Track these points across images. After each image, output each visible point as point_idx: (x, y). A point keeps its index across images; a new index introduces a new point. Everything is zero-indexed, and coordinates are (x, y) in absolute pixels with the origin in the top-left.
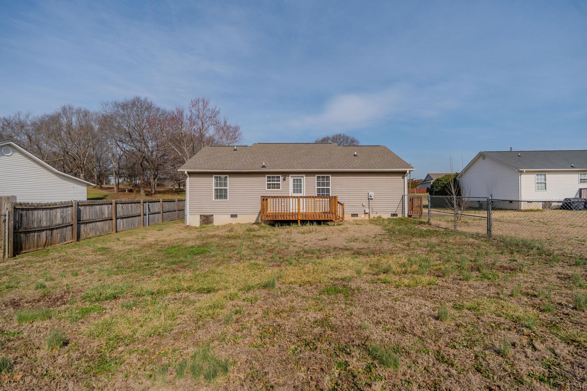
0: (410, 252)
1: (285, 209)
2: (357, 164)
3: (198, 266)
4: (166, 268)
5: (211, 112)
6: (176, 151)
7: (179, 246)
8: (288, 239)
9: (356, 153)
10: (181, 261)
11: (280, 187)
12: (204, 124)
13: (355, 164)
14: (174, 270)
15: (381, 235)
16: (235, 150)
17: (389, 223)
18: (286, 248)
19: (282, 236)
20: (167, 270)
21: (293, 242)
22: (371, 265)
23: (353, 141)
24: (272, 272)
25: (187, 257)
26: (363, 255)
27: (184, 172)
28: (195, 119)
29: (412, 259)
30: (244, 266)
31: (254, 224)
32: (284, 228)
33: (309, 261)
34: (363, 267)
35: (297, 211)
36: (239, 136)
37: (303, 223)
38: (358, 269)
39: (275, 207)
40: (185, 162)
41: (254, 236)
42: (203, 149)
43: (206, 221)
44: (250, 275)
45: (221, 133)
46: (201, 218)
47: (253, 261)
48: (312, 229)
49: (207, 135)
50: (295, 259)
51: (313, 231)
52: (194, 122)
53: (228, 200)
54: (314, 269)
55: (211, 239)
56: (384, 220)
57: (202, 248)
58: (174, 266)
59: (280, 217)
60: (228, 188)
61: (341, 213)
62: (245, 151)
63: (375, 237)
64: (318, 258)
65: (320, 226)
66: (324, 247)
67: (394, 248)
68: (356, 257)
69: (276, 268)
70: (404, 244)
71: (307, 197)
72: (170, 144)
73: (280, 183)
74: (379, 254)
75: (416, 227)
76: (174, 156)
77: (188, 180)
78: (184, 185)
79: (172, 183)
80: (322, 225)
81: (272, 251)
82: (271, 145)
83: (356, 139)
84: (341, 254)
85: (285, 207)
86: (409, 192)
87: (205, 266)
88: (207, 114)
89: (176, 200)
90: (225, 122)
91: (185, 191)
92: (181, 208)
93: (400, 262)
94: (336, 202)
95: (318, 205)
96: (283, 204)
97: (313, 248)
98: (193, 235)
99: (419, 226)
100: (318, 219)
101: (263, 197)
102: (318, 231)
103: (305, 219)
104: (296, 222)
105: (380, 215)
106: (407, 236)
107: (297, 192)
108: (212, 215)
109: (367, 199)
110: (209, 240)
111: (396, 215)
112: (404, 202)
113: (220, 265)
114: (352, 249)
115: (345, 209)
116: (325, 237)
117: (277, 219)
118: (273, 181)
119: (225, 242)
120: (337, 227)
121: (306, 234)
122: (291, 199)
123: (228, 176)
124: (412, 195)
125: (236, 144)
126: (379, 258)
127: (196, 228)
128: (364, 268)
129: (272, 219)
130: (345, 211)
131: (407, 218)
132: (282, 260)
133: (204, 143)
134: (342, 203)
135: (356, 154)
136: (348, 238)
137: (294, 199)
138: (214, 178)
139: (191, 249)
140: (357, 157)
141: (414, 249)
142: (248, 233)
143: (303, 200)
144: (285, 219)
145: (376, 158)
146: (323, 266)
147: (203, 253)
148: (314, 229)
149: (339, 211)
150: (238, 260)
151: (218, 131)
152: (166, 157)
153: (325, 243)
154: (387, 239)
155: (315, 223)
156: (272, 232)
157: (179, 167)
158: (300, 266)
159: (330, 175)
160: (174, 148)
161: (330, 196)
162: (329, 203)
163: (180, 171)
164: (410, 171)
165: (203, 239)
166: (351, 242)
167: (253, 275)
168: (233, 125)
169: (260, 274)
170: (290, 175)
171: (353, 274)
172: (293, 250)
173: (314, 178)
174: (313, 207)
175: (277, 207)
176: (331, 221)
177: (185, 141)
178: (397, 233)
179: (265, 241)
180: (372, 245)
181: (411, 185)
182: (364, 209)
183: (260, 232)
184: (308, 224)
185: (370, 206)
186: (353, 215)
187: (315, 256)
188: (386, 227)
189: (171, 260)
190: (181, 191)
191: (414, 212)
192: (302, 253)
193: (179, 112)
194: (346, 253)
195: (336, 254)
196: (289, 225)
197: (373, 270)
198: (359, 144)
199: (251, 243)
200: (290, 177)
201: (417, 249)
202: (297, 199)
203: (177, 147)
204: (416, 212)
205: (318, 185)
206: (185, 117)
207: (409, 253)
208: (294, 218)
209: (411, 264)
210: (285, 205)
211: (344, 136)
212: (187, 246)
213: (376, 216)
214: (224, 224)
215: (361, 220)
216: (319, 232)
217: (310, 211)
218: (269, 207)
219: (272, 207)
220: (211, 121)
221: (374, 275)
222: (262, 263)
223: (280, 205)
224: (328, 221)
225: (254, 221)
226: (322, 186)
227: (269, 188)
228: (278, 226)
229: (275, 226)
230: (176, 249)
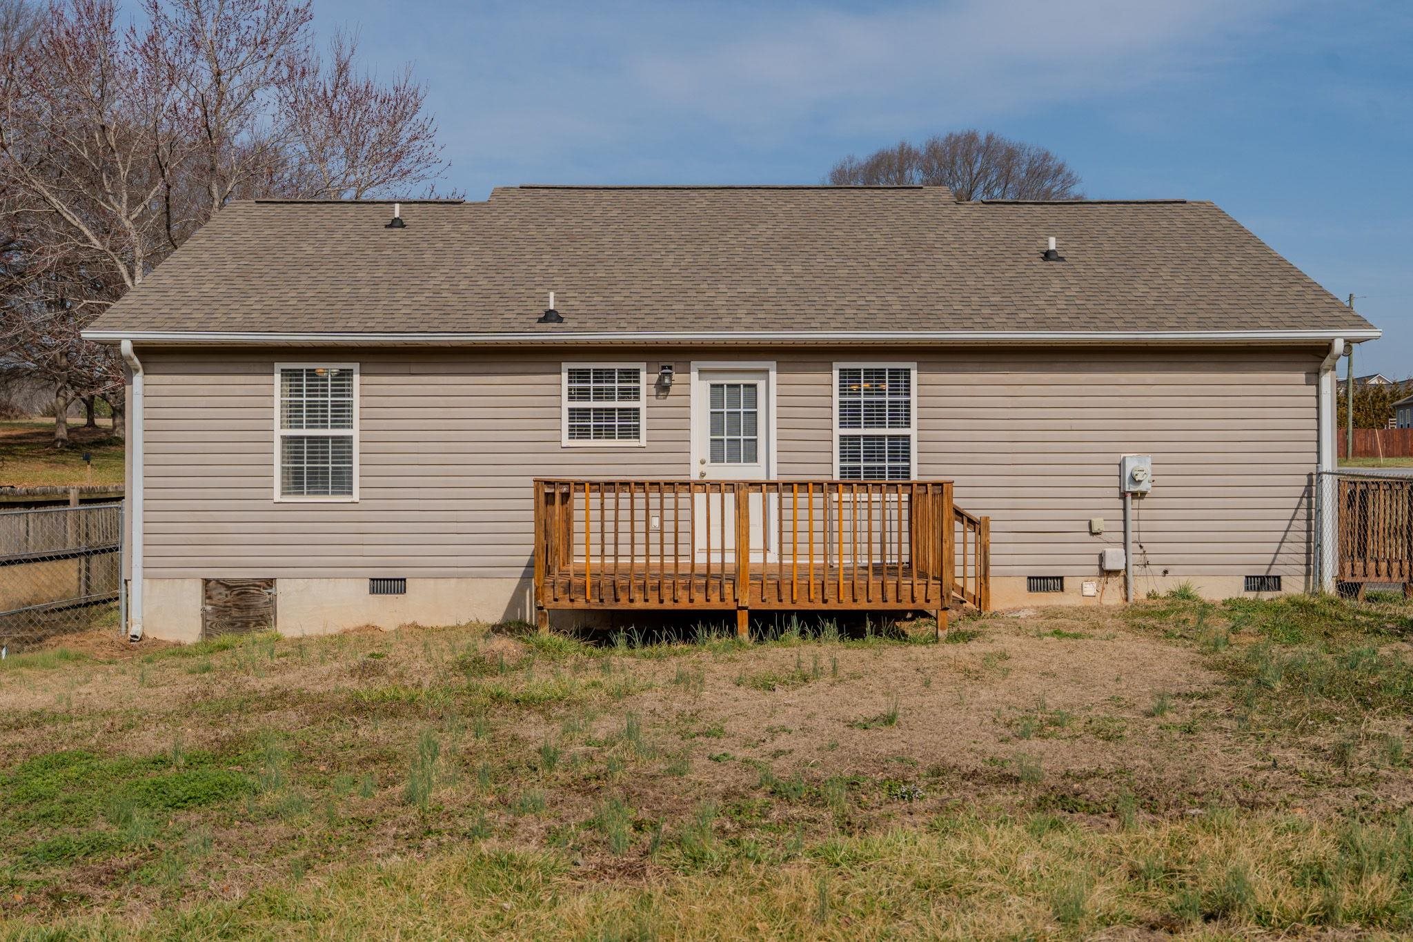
0: (1349, 794)
1: (669, 549)
2: (1061, 304)
3: (191, 874)
4: (13, 884)
5: (261, 13)
6: (69, 224)
7: (88, 755)
8: (681, 715)
9: (1052, 244)
10: (98, 846)
11: (637, 428)
12: (224, 78)
13: (1051, 302)
14: (56, 897)
15: (1191, 696)
16: (397, 223)
17: (1234, 630)
18: (671, 772)
19: (650, 700)
20: (19, 897)
21: (708, 735)
22: (1134, 873)
23: (1042, 170)
24: (596, 908)
25: (128, 818)
26: (1093, 809)
27: (116, 344)
28: (178, 52)
29: (1363, 835)
30: (443, 873)
31: (497, 629)
32: (659, 657)
33: (798, 846)
34: (1091, 884)
35: (730, 558)
36: (417, 143)
37: (765, 629)
38: (1064, 892)
39: (610, 538)
40: (124, 287)
41: (497, 698)
42: (218, 218)
43: (235, 613)
44: (477, 928)
45: (319, 124)
46: (208, 596)
47: (494, 841)
48: (816, 659)
49: (243, 139)
50: (723, 831)
51: (817, 672)
52: (172, 67)
53: (356, 497)
54: (822, 894)
55: (263, 717)
56: (1205, 609)
57: (209, 770)
58: (57, 873)
59: (638, 596)
60: (354, 432)
61: (971, 571)
62: (448, 227)
63: (1160, 710)
64: (846, 826)
65: (858, 643)
66: (881, 763)
67: (1264, 775)
68: (1056, 826)
69: (617, 883)
70: (1317, 749)
71: (789, 486)
72: (38, 185)
73: (642, 404)
74: (1177, 804)
75: (1385, 651)
76: (60, 254)
77: (138, 388)
78: (119, 412)
79: (48, 398)
80: (870, 638)
81: (594, 784)
82: (591, 195)
83: (1059, 161)
84: (974, 804)
85: (669, 538)
86: (1343, 452)
87: (231, 870)
88: (244, 24)
89: (73, 496)
90: (342, 69)
91: (120, 442)
92: (97, 539)
93: (1294, 857)
94: (948, 513)
95: (846, 525)
96: (655, 522)
97: (818, 772)
98: (164, 691)
99: (1397, 644)
100: (847, 605)
101: (548, 483)
102: (845, 669)
103: (776, 606)
104: (723, 620)
105: (1183, 581)
106: (1335, 707)
107: (734, 458)
108: (270, 583)
109: (1116, 492)
110: (252, 719)
111: (1276, 582)
112: (1319, 511)
113: (309, 867)
114: (1032, 778)
115: (993, 548)
116: (882, 706)
117: (623, 605)
118: (599, 393)
119: (338, 737)
120: (950, 650)
121: (779, 691)
122: (700, 498)
123: (355, 367)
124: (1363, 468)
125: (399, 190)
126: (1182, 828)
127: (179, 651)
128: (1099, 888)
129: (595, 604)
130: (992, 559)
131: (1331, 602)
132: (647, 838)
133: (224, 180)
134: (976, 515)
135: (1052, 246)
136: (1008, 715)
137: (715, 497)
138: (278, 377)
139: (154, 776)
140: (1058, 265)
141: (1372, 778)
142: (465, 683)
143: (766, 502)
144: (668, 605)
145: (1165, 272)
146: (871, 874)
147: (220, 798)
148: (825, 662)
149: (958, 559)
150: (411, 837)
151: (300, 116)
152: (16, 259)
153: (888, 743)
154: (1226, 723)
155: (831, 629)
156: (595, 676)
157: (94, 312)
158: (747, 877)
159: (912, 366)
160: (64, 209)
161: (914, 477)
162: (905, 514)
163: (97, 342)
164: (1349, 343)
165: (220, 715)
166: (1024, 735)
167: (493, 925)
168: (384, 85)
169: (529, 919)
170: (695, 365)
171: (1039, 925)
172: (707, 779)
173: (821, 377)
174: (818, 537)
175: (624, 538)
176: (922, 614)
177: (123, 173)
178: (1278, 686)
179: (558, 727)
180: (1140, 758)
181: (1357, 409)
182: (1098, 548)
183: (529, 679)
184: (793, 634)
185: (1132, 536)
186: (1039, 583)
187: (828, 815)
188: (1216, 650)
189: (42, 837)
190: (99, 443)
191: (1372, 565)
192: (759, 798)
193: (89, 10)
194: (1001, 797)
195: (942, 808)
196: (687, 635)
197: (1146, 899)
198: (1075, 191)
199: (483, 742)
200: (694, 375)
201: (1388, 780)
202: (730, 498)
203: (77, 201)
204: (1384, 565)
205: (850, 415)
206: (120, 37)
207: (1347, 802)
208: (715, 598)
209: (1359, 869)
210: (669, 526)
211: (990, 148)
212: (133, 754)
213: (1163, 587)
214: (333, 630)
215: (1081, 613)
216: (853, 676)
217: (802, 561)
218: (578, 538)
219: (596, 538)
220: (261, 64)
221: (1153, 928)
222: (539, 858)
223: (639, 526)
224: (899, 615)
225: (495, 616)
226: (869, 424)
227: (579, 432)
228: (630, 643)
229: (611, 644)
230: (73, 771)
